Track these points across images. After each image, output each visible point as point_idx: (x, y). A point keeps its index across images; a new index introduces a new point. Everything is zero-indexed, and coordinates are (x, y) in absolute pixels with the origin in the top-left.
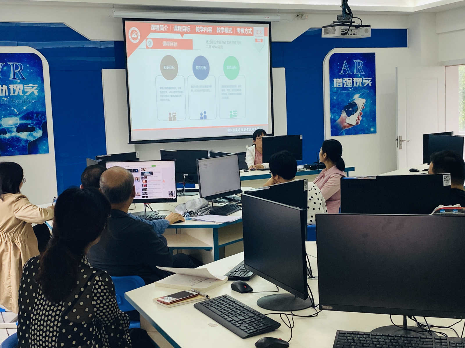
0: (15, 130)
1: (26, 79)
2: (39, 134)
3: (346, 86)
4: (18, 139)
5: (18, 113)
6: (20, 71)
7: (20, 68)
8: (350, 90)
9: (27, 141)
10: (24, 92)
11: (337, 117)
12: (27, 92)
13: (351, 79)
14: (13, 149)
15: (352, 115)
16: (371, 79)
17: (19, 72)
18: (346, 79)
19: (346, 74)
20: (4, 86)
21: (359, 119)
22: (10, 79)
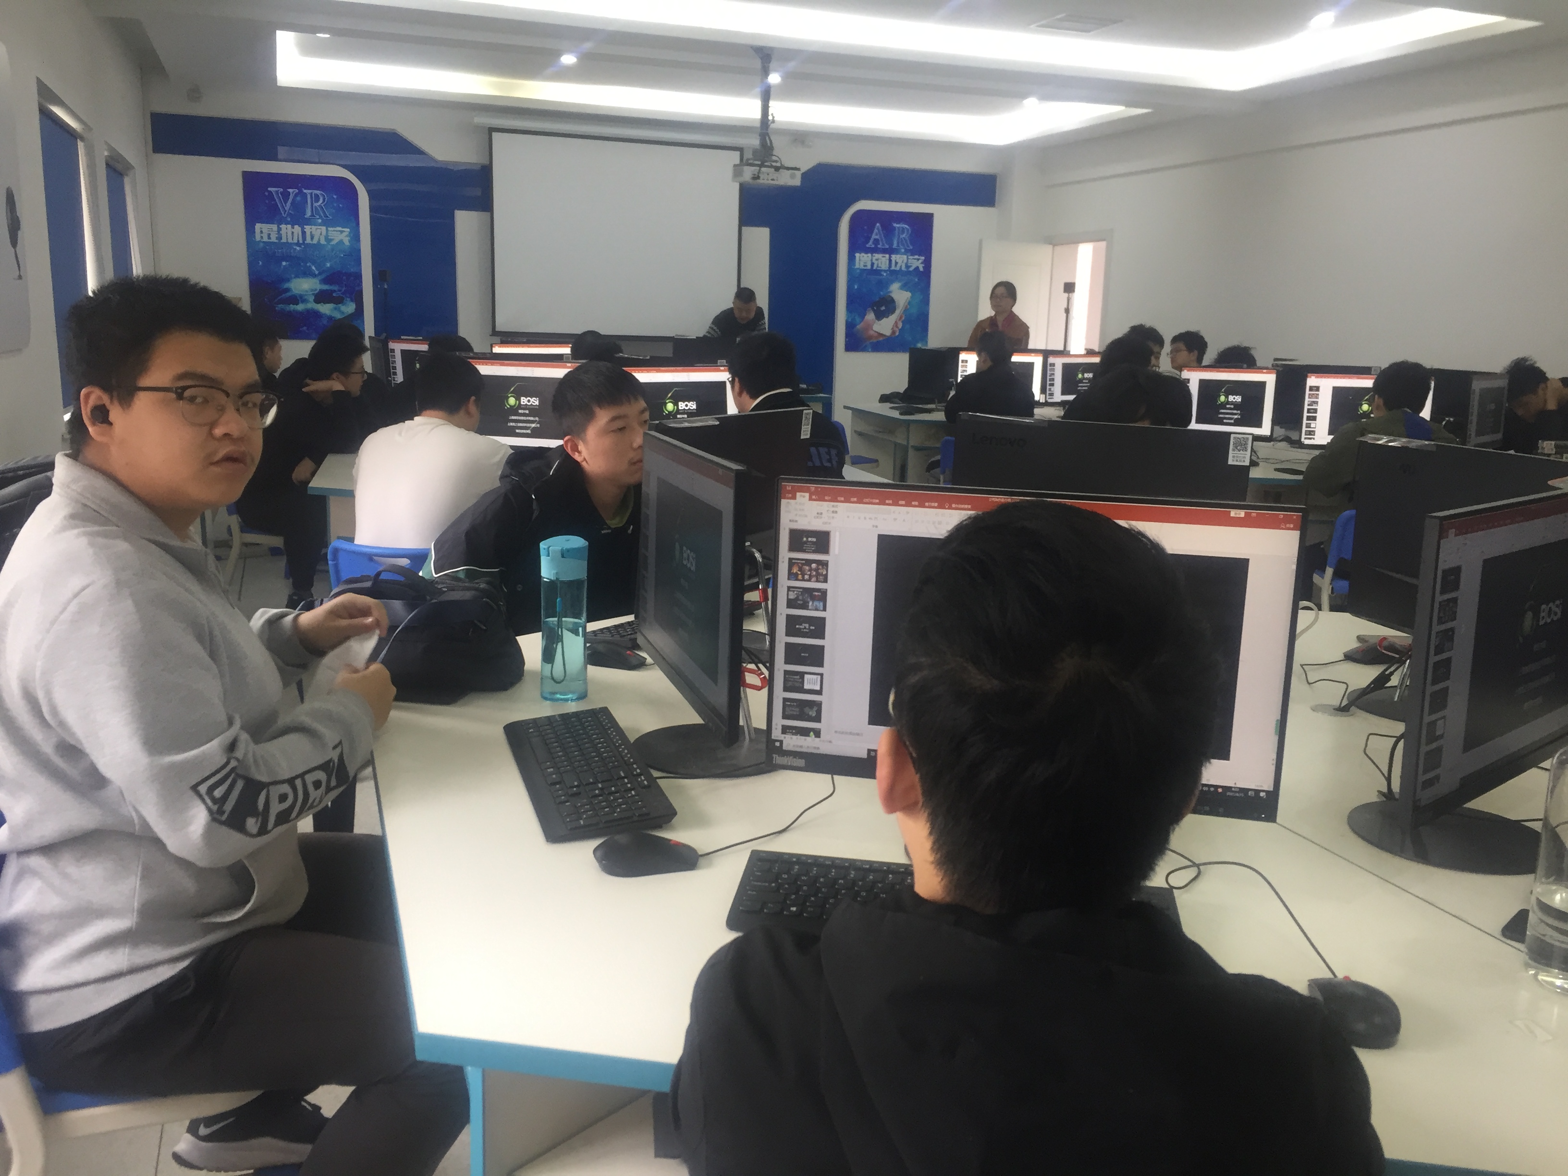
0: (312, 298)
1: (331, 217)
2: (349, 308)
3: (878, 266)
4: (317, 314)
5: (317, 272)
6: (322, 205)
7: (321, 201)
8: (885, 274)
9: (330, 318)
10: (328, 240)
11: (858, 319)
12: (333, 239)
13: (887, 256)
14: (307, 329)
15: (885, 319)
16: (923, 258)
17: (320, 206)
18: (877, 256)
19: (879, 246)
20: (296, 227)
21: (897, 327)
22: (305, 216)
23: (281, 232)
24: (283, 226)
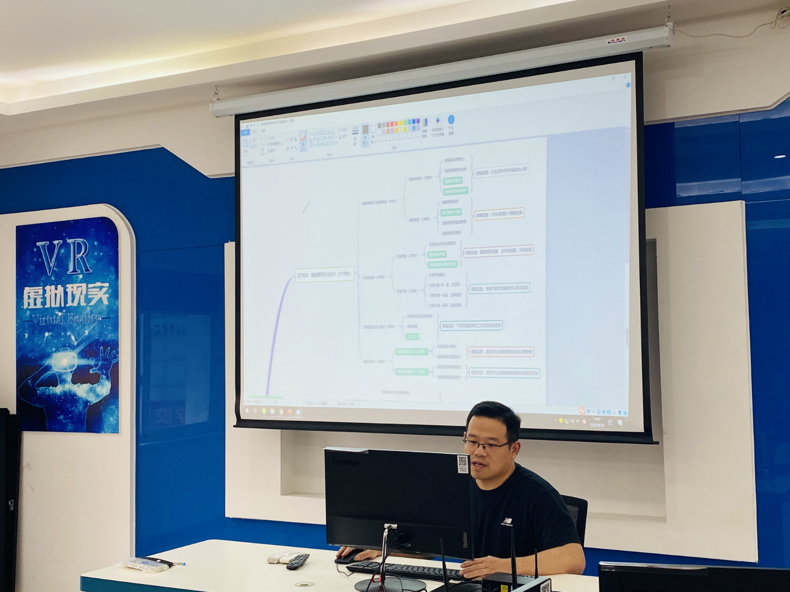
0: (69, 378)
1: (91, 271)
2: (104, 389)
5: (76, 343)
6: (83, 256)
7: (83, 251)
9: (86, 402)
10: (88, 300)
14: (64, 418)
20: (59, 287)
22: (68, 273)
23: (46, 295)
24: (48, 288)
